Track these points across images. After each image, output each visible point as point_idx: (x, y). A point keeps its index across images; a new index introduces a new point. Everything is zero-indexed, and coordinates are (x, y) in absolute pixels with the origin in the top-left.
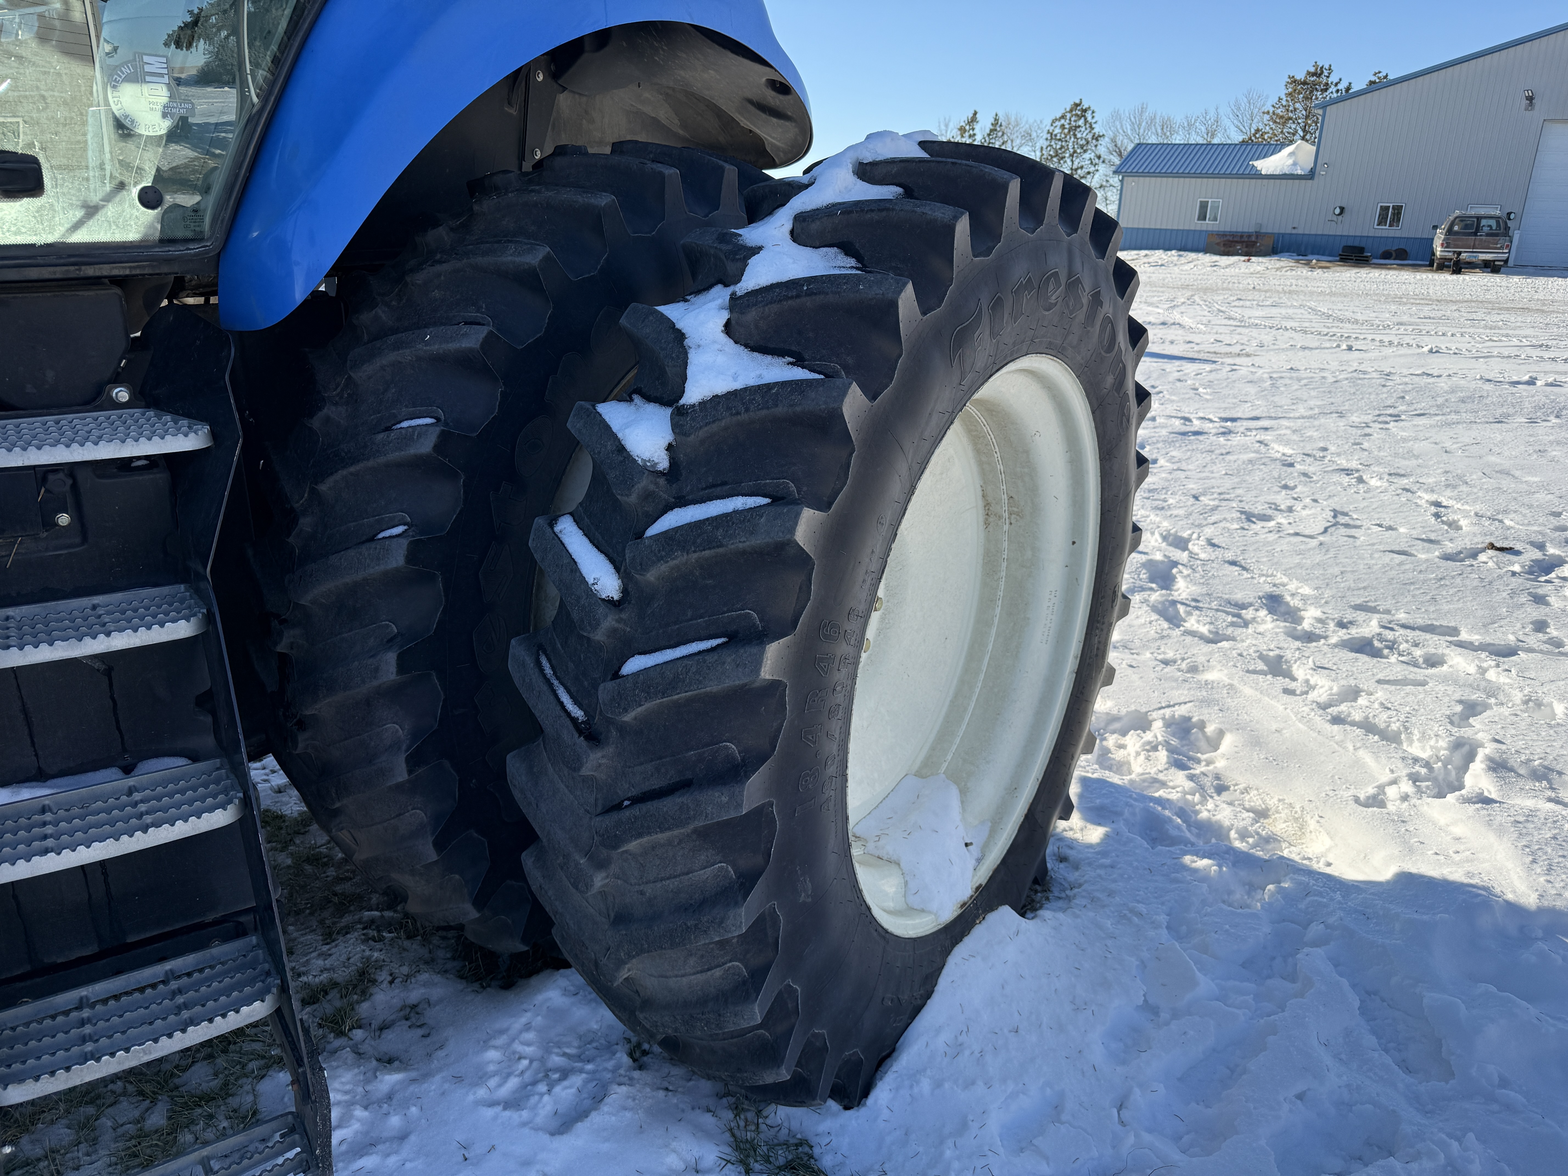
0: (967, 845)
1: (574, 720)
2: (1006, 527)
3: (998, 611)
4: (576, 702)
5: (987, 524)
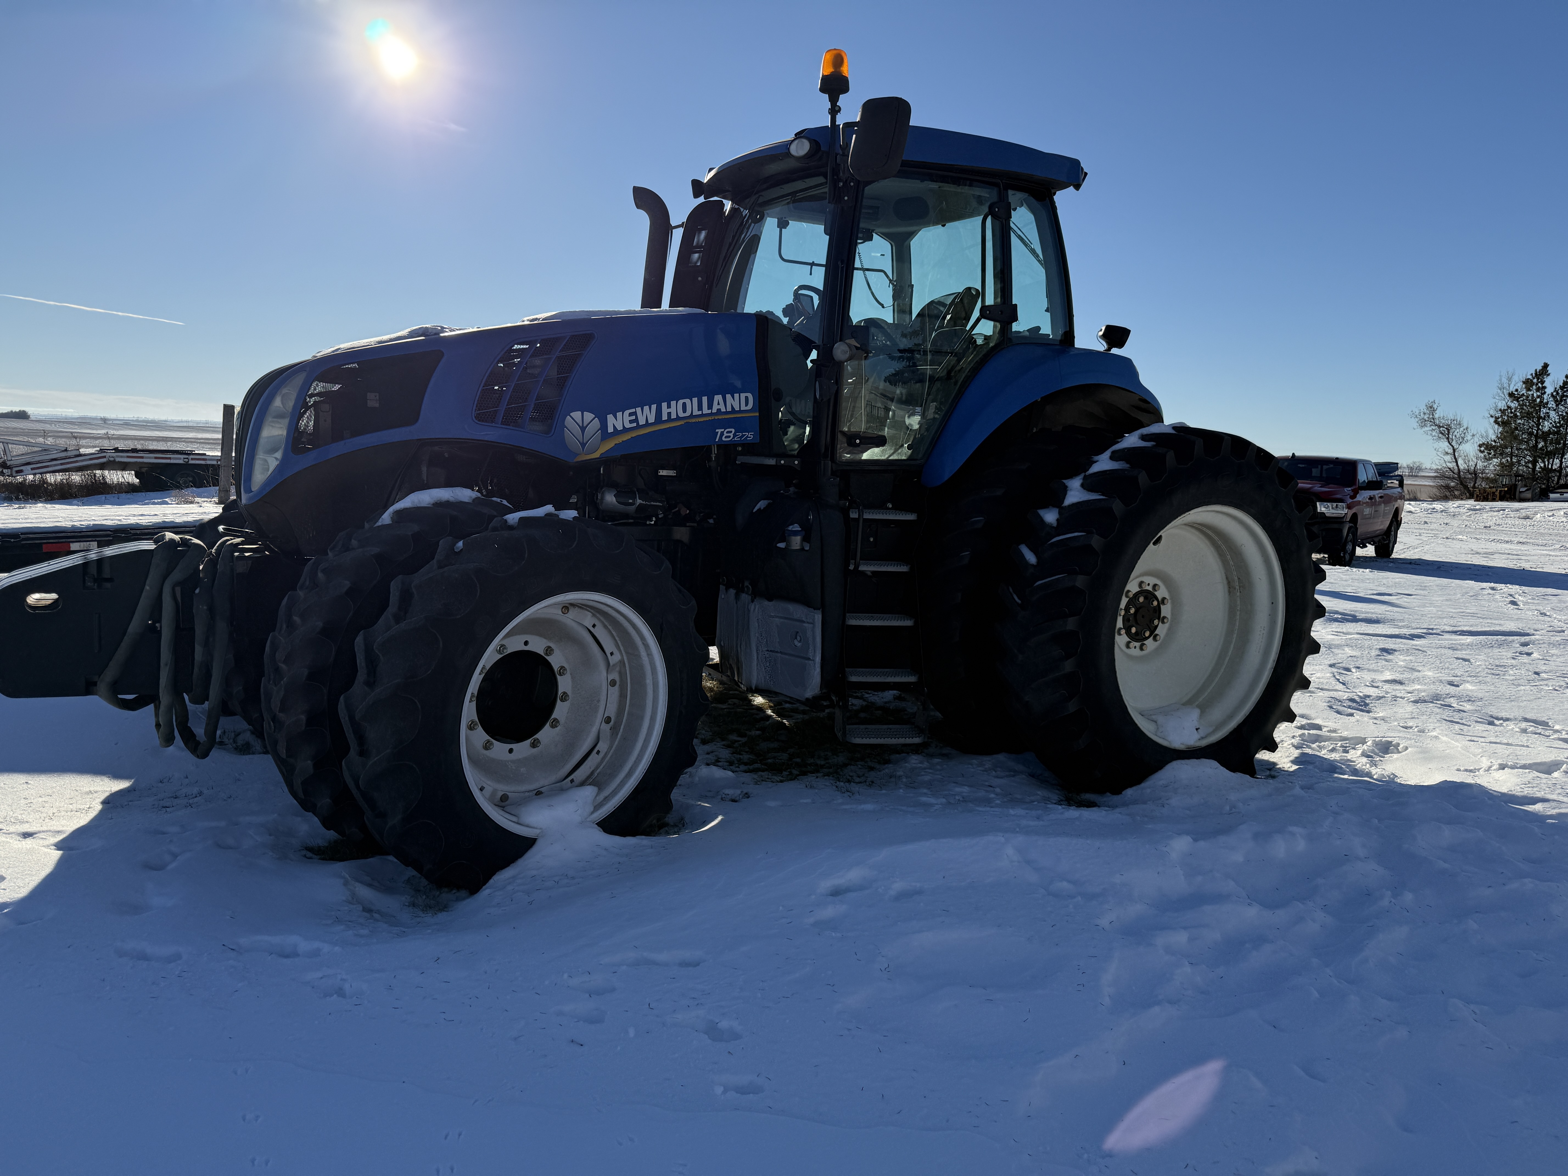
0: (1197, 729)
1: (1018, 603)
2: (1238, 594)
3: (1235, 636)
4: (1019, 598)
5: (1229, 592)
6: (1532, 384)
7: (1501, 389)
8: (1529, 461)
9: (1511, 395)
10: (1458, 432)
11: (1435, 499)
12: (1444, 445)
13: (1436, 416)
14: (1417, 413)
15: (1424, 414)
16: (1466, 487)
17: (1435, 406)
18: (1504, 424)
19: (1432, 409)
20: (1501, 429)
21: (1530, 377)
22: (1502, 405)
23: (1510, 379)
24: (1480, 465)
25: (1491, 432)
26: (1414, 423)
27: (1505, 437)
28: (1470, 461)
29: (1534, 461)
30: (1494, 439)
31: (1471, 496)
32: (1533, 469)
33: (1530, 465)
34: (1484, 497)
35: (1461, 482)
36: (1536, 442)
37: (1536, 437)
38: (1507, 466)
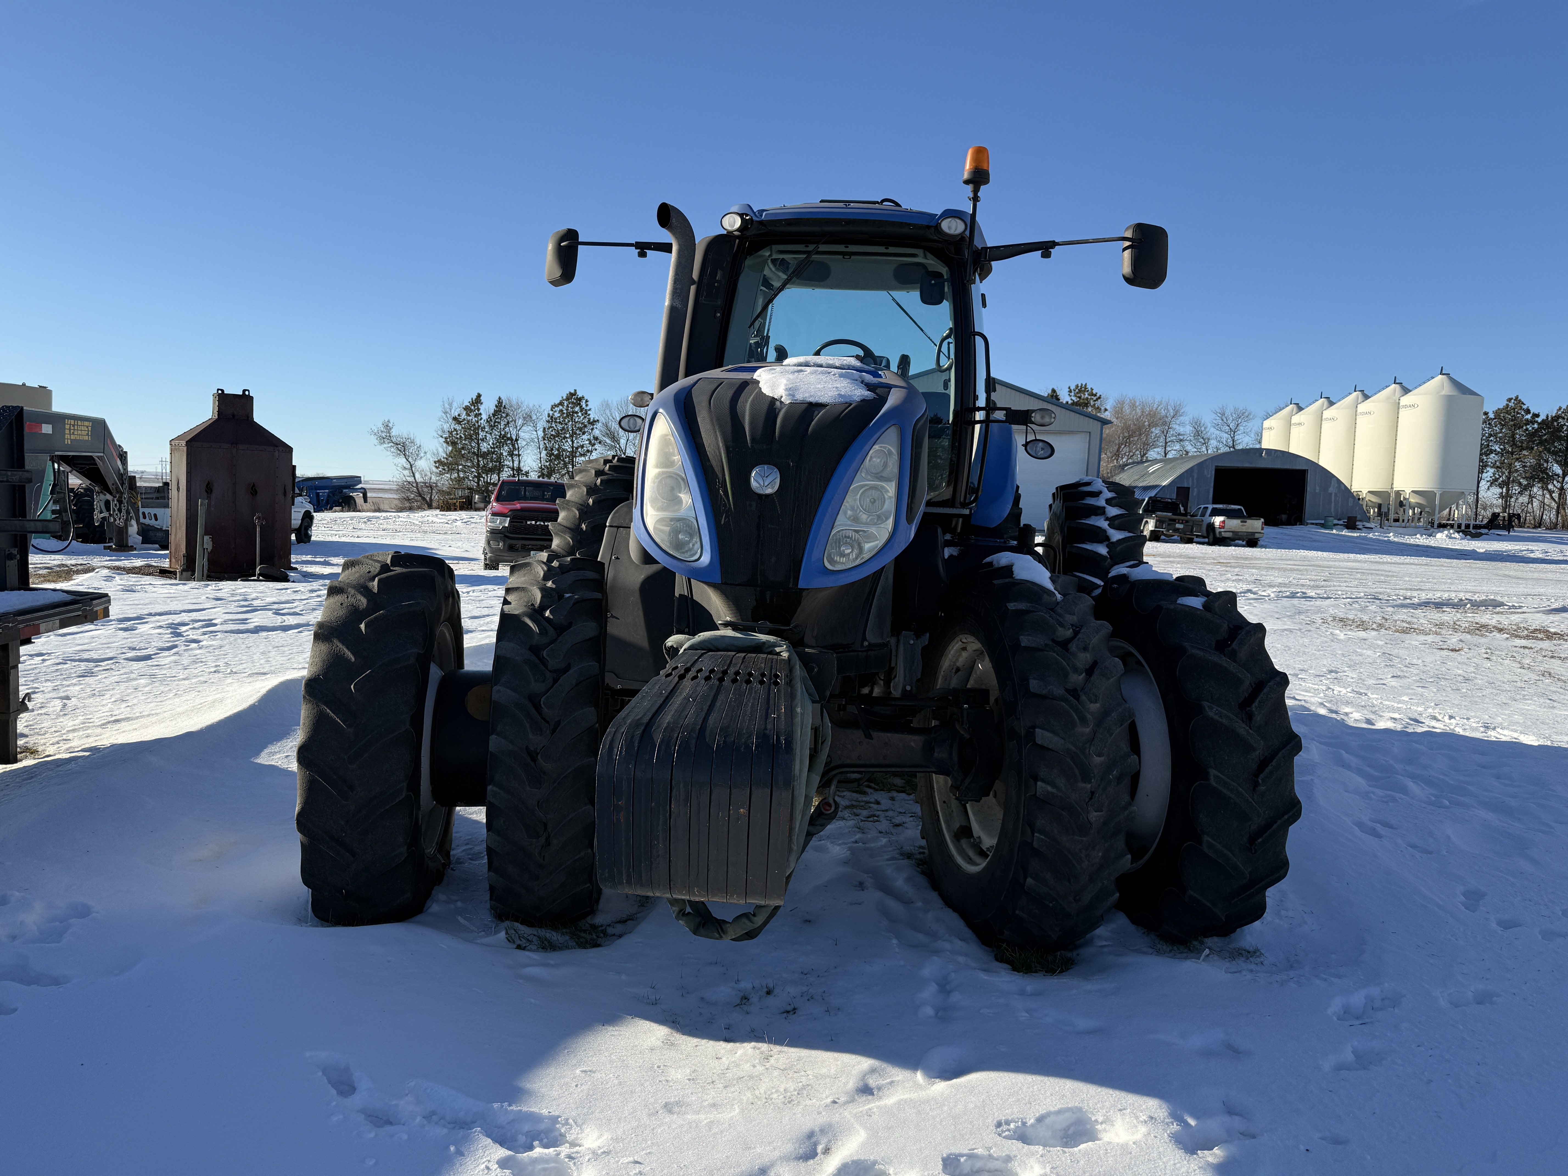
6: (471, 411)
7: (444, 413)
8: (475, 476)
9: (455, 419)
10: (412, 449)
11: (401, 510)
12: (402, 461)
13: (393, 434)
14: (376, 431)
15: (382, 432)
16: (424, 499)
17: (391, 425)
18: (454, 444)
19: (387, 427)
20: (450, 448)
21: (469, 404)
22: (446, 427)
23: (451, 405)
24: (434, 479)
25: (441, 450)
26: (374, 440)
27: (455, 455)
28: (426, 475)
29: (479, 477)
30: (445, 456)
31: (430, 507)
32: (478, 483)
33: (476, 480)
34: (447, 507)
35: (420, 494)
36: (478, 461)
37: (477, 456)
38: (459, 480)
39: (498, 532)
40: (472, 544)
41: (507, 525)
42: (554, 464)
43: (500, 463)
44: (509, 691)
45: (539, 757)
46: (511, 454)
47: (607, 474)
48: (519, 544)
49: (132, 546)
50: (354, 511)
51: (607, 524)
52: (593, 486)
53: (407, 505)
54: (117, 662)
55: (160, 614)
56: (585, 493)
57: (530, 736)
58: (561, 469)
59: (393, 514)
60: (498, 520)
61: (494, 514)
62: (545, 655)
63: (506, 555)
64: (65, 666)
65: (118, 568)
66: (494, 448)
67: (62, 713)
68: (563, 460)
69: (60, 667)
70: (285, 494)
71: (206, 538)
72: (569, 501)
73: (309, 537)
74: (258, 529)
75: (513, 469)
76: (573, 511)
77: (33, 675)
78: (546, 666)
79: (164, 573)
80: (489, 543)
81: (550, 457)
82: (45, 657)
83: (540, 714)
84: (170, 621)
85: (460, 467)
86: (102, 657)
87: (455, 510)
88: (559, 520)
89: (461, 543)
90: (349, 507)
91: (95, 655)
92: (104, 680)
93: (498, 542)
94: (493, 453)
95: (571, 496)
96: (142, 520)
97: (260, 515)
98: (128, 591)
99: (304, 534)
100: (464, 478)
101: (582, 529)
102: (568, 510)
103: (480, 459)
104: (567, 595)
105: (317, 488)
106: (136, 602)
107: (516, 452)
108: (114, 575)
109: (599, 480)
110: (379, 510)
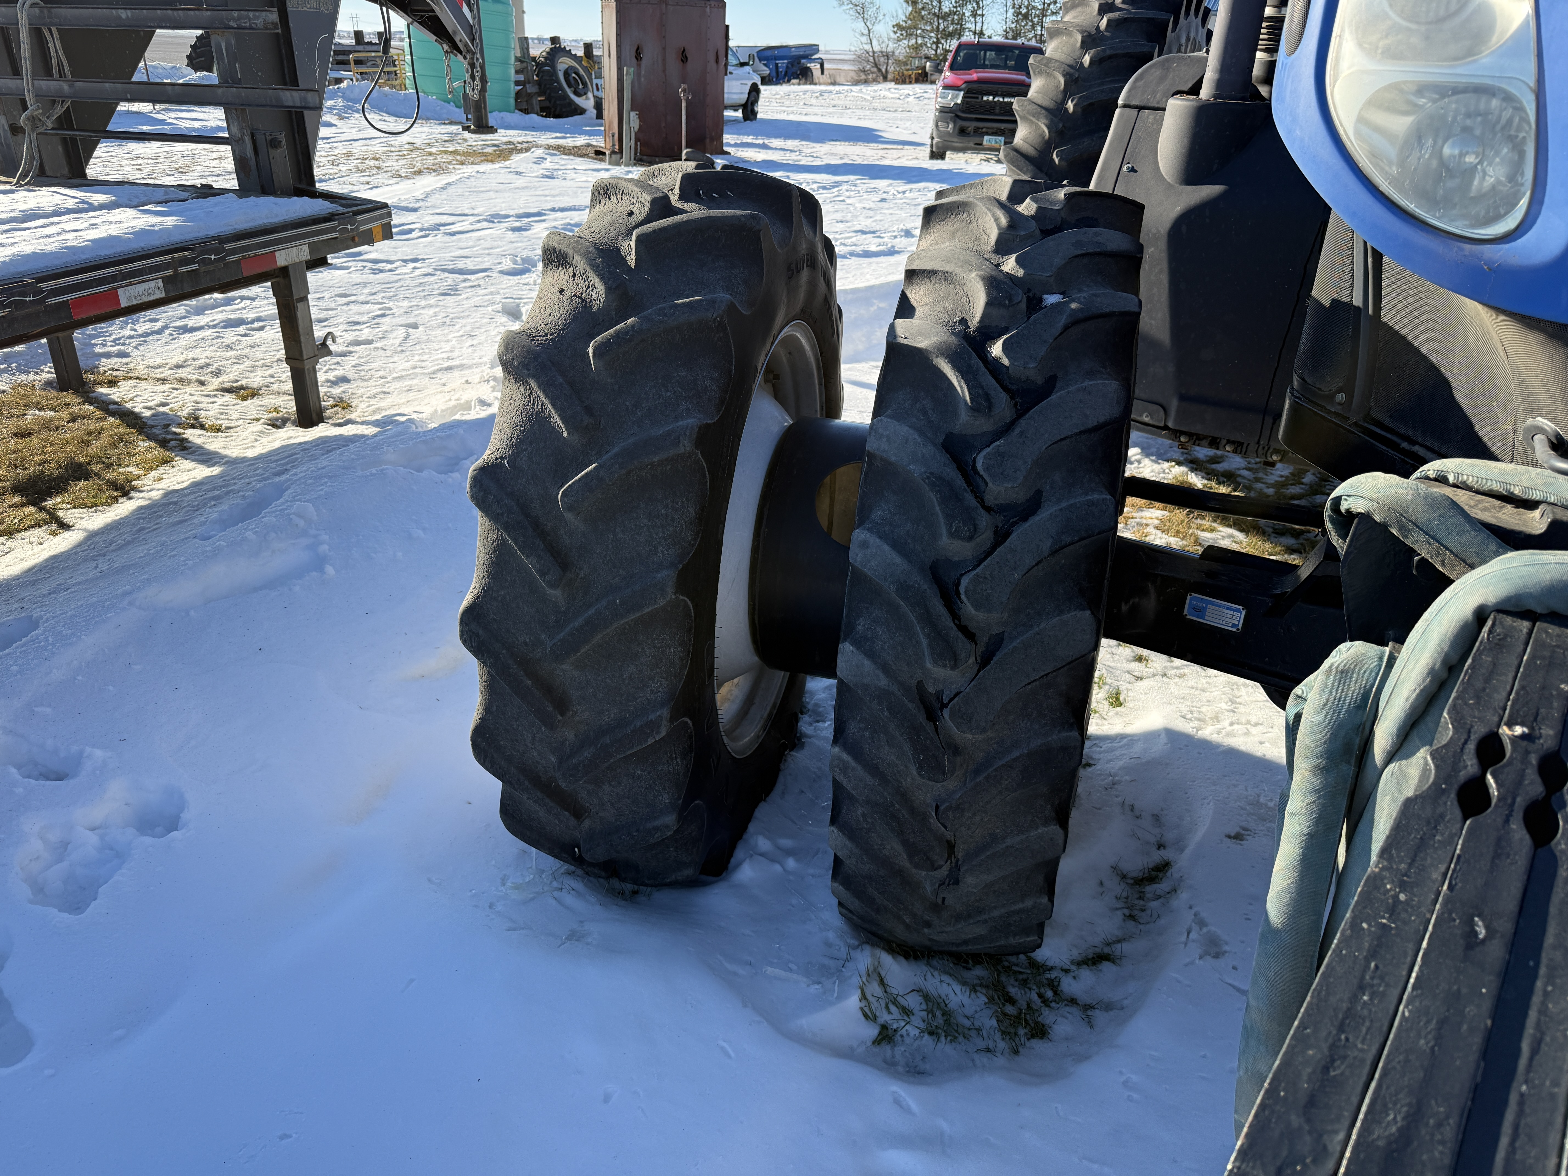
8: (934, 42)
10: (871, 11)
11: (856, 83)
12: (860, 25)
16: (880, 70)
20: (910, 9)
24: (891, 46)
25: (900, 12)
27: (914, 17)
28: (883, 42)
29: (938, 42)
30: (904, 19)
31: (885, 79)
32: (936, 51)
33: (934, 46)
34: (902, 80)
35: (876, 65)
36: (939, 23)
37: (938, 17)
38: (917, 48)
39: (948, 110)
40: (922, 125)
41: (959, 101)
42: (1021, 26)
43: (961, 25)
44: (886, 548)
45: (946, 713)
46: (974, 15)
47: (1120, 9)
48: (971, 126)
49: (492, 127)
50: (810, 84)
51: (1120, 102)
52: (1093, 32)
53: (863, 77)
54: (488, 276)
55: (562, 210)
56: (1079, 44)
57: (929, 665)
58: (1029, 31)
59: (846, 88)
60: (950, 93)
61: (946, 87)
62: (979, 466)
63: (955, 140)
64: (432, 279)
65: (558, 148)
66: (956, 7)
67: (399, 349)
68: (1032, 21)
69: (426, 279)
70: (717, 61)
71: (633, 114)
72: (1050, 60)
73: (754, 114)
74: (684, 105)
75: (975, 33)
76: (1055, 78)
77: (393, 290)
78: (980, 499)
79: (599, 153)
80: (937, 125)
81: (1017, 16)
82: (417, 265)
83: (955, 615)
84: (568, 221)
85: (919, 31)
86: (478, 267)
87: (910, 83)
88: (1029, 96)
89: (910, 123)
90: (806, 79)
91: (470, 264)
92: (465, 302)
93: (948, 123)
94: (955, 13)
95: (1055, 50)
96: (596, 93)
97: (686, 87)
98: (548, 177)
99: (749, 109)
100: (921, 45)
101: (1066, 110)
102: (1049, 75)
103: (941, 21)
104: (1051, 299)
105: (777, 58)
106: (547, 193)
107: (980, 12)
108: (546, 156)
109: (1105, 20)
110: (834, 83)
